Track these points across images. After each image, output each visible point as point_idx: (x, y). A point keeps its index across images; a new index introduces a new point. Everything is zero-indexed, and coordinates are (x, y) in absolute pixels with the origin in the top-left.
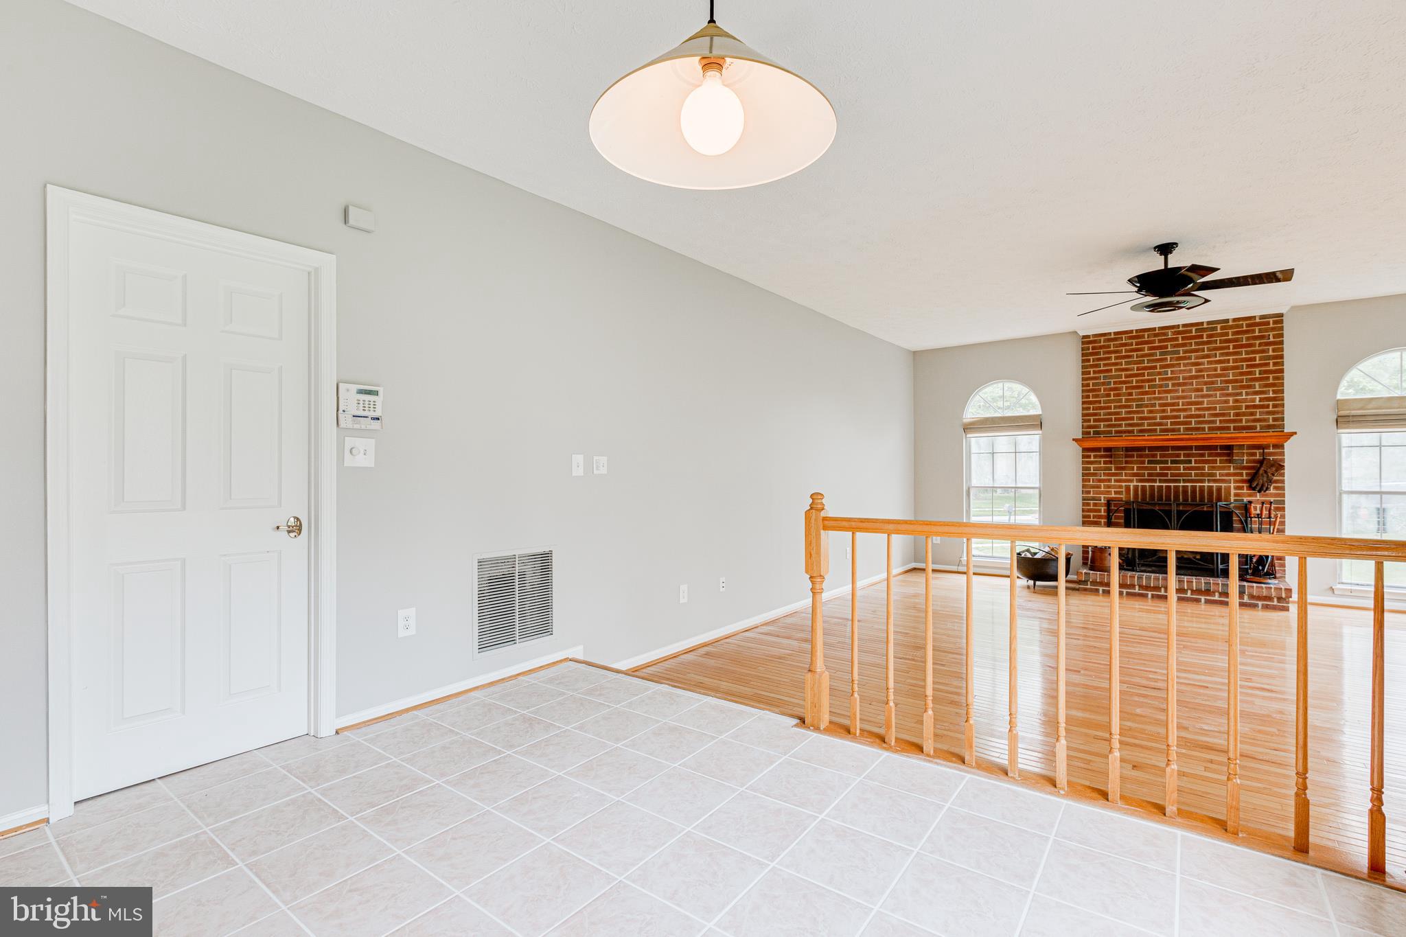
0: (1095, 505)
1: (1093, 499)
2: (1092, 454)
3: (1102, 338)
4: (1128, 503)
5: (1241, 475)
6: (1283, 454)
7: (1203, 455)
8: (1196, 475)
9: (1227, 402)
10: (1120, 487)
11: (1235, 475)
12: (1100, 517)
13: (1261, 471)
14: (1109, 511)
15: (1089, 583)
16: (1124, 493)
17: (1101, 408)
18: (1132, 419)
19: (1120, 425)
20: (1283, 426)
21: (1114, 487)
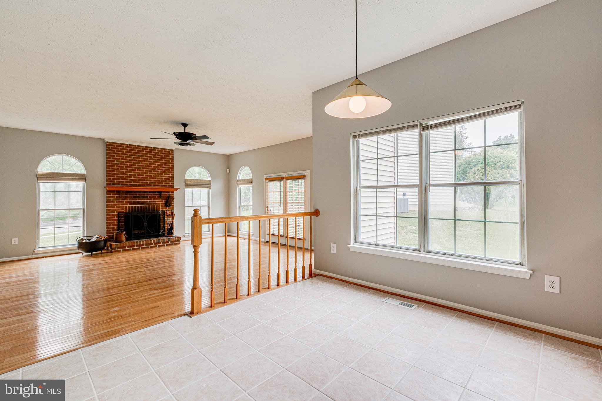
0: (113, 215)
1: (112, 212)
2: (111, 193)
3: (116, 145)
4: (126, 213)
5: (163, 201)
6: (173, 195)
7: (152, 195)
8: (150, 202)
9: (159, 176)
10: (123, 207)
11: (161, 201)
12: (115, 220)
13: (169, 200)
14: (118, 217)
15: (117, 248)
16: (124, 209)
17: (115, 174)
18: (128, 179)
19: (123, 182)
20: (173, 186)
21: (121, 207)
